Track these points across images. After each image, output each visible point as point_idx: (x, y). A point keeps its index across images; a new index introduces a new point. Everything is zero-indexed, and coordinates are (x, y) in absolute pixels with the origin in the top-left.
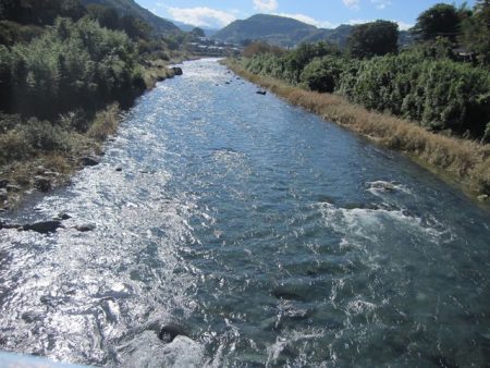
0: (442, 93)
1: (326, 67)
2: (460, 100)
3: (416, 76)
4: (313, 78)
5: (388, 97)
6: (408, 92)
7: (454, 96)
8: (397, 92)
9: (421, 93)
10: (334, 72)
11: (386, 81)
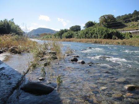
0: (102, 33)
1: (69, 33)
2: (106, 33)
3: (94, 31)
4: (67, 36)
5: (89, 36)
6: (93, 34)
7: (104, 33)
8: (90, 34)
9: (96, 34)
10: (72, 34)
11: (87, 33)
